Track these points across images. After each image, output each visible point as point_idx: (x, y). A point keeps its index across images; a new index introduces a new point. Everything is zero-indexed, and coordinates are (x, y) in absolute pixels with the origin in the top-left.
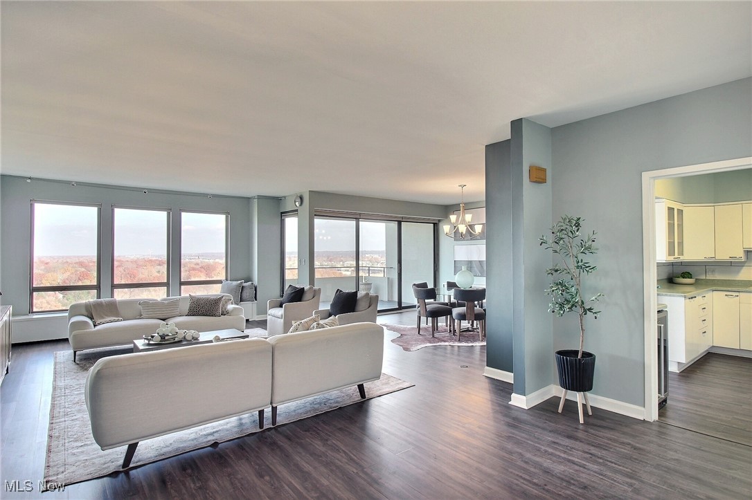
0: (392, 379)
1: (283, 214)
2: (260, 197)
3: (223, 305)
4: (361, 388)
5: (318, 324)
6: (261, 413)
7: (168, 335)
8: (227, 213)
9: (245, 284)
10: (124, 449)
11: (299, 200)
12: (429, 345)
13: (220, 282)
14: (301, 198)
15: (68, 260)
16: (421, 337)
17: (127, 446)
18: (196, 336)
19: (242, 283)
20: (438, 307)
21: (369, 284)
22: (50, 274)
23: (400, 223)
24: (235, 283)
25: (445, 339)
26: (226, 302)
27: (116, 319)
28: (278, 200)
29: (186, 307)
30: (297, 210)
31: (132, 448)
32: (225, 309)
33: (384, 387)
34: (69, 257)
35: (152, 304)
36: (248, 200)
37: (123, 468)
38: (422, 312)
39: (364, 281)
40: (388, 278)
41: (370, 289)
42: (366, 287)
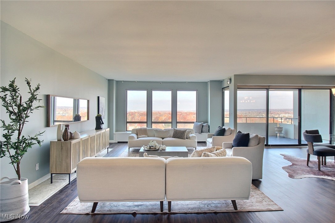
0: (266, 199)
1: (223, 89)
2: (211, 81)
3: (187, 134)
4: (234, 202)
5: (205, 154)
6: (162, 203)
7: (153, 146)
8: (197, 90)
9: (204, 124)
10: (91, 204)
11: (229, 80)
12: (312, 176)
13: (193, 123)
14: (230, 80)
15: (166, 112)
16: (308, 169)
17: (93, 203)
18: (164, 149)
19: (202, 123)
20: (325, 149)
21: (280, 128)
22: (161, 117)
23: (300, 90)
24: (199, 123)
25: (330, 173)
26: (189, 133)
27: (145, 136)
28: (221, 82)
29: (172, 133)
30: (228, 86)
31: (95, 205)
32: (188, 136)
33: (257, 204)
34: (166, 111)
35: (159, 131)
36: (206, 83)
37: (92, 212)
38: (310, 151)
39: (278, 126)
40: (295, 125)
41: (281, 131)
42: (279, 129)
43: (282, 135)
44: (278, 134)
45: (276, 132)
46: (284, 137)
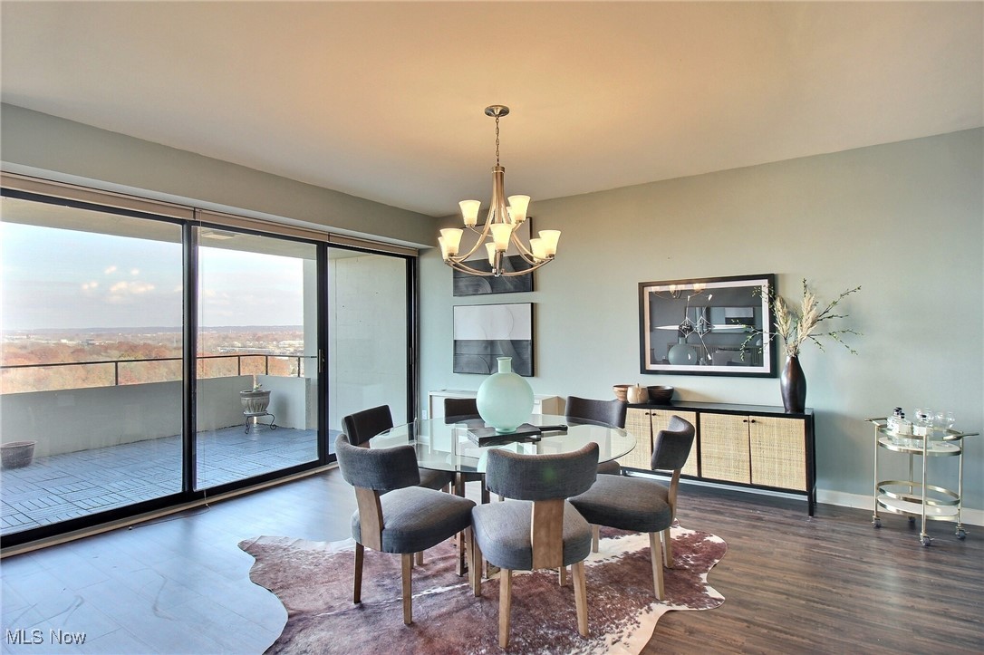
21: (263, 394)
38: (366, 530)
39: (255, 387)
40: (308, 380)
41: (265, 405)
42: (256, 400)
43: (268, 420)
44: (255, 418)
45: (247, 413)
46: (274, 427)
